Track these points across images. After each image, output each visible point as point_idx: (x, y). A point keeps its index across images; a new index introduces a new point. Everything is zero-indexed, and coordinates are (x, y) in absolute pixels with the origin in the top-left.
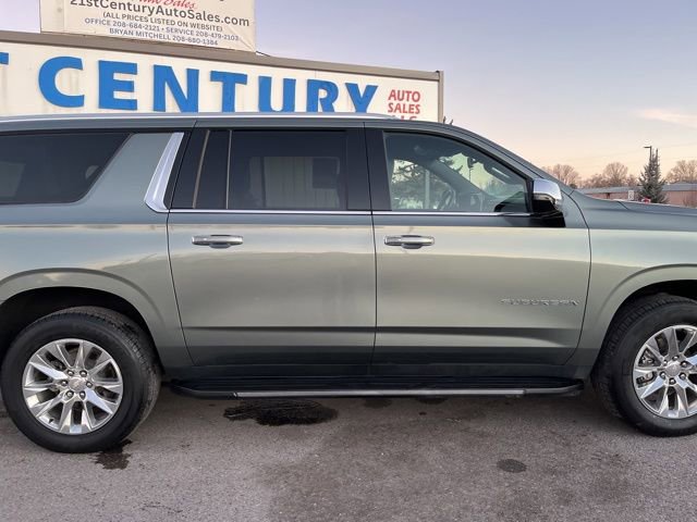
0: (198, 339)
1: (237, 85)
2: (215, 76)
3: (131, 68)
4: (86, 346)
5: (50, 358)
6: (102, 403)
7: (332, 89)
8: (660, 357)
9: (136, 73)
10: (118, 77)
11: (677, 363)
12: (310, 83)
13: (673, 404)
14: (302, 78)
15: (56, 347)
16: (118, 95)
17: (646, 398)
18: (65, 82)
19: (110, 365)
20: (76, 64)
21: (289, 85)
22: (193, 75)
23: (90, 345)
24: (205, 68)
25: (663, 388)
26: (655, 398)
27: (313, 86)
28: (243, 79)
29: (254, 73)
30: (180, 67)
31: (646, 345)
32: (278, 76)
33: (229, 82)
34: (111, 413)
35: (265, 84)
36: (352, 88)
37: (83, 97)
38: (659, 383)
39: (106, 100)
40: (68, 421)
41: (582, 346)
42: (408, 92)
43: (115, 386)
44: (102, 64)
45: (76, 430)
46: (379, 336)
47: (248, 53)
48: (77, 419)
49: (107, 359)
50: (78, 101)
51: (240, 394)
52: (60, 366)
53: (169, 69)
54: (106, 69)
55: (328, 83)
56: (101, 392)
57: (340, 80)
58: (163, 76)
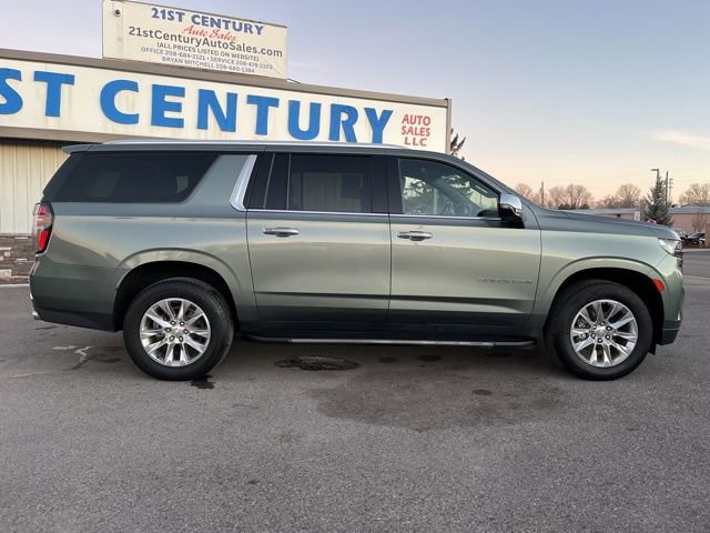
0: (264, 301)
1: (270, 108)
2: (251, 99)
3: (180, 92)
4: (186, 303)
5: (160, 312)
6: (196, 345)
7: (352, 112)
8: (591, 323)
9: (183, 95)
10: (168, 99)
11: (604, 328)
12: (333, 106)
13: (600, 358)
14: (326, 102)
15: (164, 303)
16: (168, 114)
17: (581, 352)
18: (123, 102)
19: (202, 318)
20: (133, 87)
21: (315, 109)
22: (232, 98)
23: (189, 303)
24: (243, 92)
25: (593, 345)
26: (587, 351)
27: (336, 110)
28: (275, 102)
29: (285, 97)
30: (221, 91)
31: (580, 313)
32: (305, 100)
33: (263, 105)
34: (202, 352)
35: (294, 107)
36: (370, 113)
37: (137, 115)
38: (590, 341)
39: (158, 120)
40: (170, 357)
41: (535, 312)
42: (420, 117)
43: (205, 333)
44: (155, 87)
45: (176, 364)
46: (392, 301)
47: (280, 80)
48: (177, 357)
49: (200, 313)
50: (133, 119)
51: (294, 340)
52: (167, 318)
53: (213, 92)
54: (159, 92)
55: (348, 107)
56: (195, 337)
57: (360, 105)
58: (207, 99)
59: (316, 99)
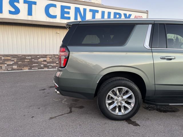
1: (96, 13)
2: (91, 10)
3: (69, 8)
7: (120, 15)
9: (70, 9)
10: (66, 10)
14: (112, 11)
15: (116, 89)
16: (66, 15)
18: (52, 11)
20: (55, 6)
21: (109, 13)
22: (85, 10)
23: (126, 89)
24: (88, 8)
27: (115, 14)
28: (97, 11)
29: (100, 10)
30: (82, 7)
32: (106, 11)
33: (94, 12)
34: (131, 109)
35: (103, 13)
36: (125, 15)
37: (56, 16)
39: (63, 17)
40: (117, 111)
42: (139, 16)
44: (61, 6)
45: (120, 114)
47: (99, 4)
49: (131, 93)
51: (170, 104)
52: (116, 95)
53: (79, 8)
54: (63, 8)
55: (119, 13)
57: (122, 12)
58: (77, 10)
59: (110, 10)
